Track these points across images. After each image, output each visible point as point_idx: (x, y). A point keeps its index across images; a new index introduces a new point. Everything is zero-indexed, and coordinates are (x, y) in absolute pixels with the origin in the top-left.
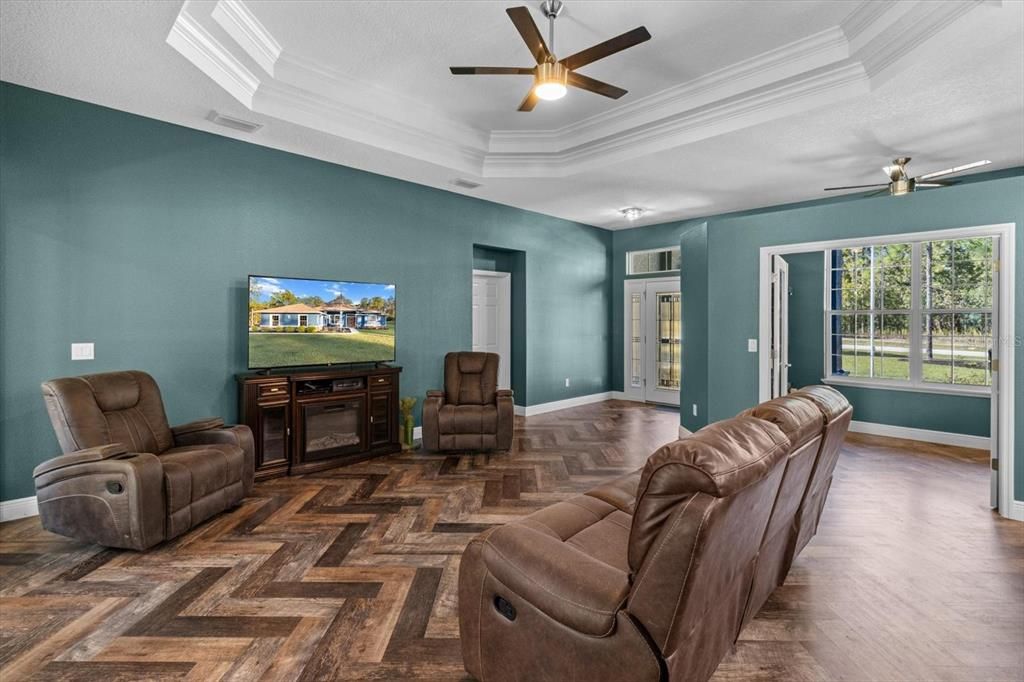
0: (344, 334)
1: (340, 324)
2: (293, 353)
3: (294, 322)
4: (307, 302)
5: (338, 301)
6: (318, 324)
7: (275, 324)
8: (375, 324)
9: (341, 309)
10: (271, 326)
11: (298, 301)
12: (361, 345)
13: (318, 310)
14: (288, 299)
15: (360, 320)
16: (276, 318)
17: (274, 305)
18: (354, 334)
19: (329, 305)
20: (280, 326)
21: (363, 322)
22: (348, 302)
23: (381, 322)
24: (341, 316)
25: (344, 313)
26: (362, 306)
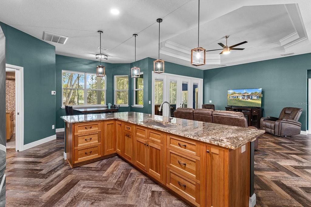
0: (247, 100)
1: (246, 98)
2: (235, 103)
3: (236, 97)
4: (238, 94)
5: (245, 93)
6: (241, 98)
7: (232, 98)
8: (255, 98)
9: (246, 95)
10: (231, 98)
11: (236, 94)
12: (251, 103)
13: (240, 95)
14: (235, 93)
15: (251, 97)
16: (232, 97)
17: (232, 95)
18: (249, 100)
19: (243, 94)
20: (233, 98)
21: (252, 97)
22: (248, 93)
23: (257, 98)
24: (246, 96)
25: (247, 96)
26: (252, 94)
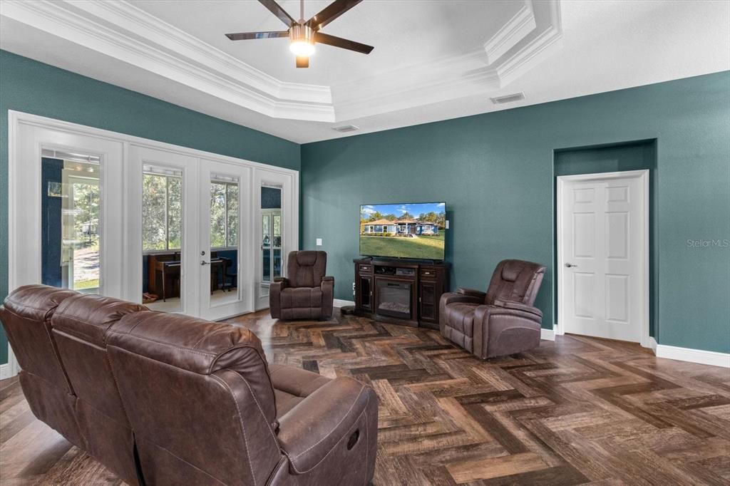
0: (408, 238)
1: (406, 231)
2: (379, 248)
3: (380, 230)
4: (387, 218)
5: (404, 217)
6: (393, 231)
7: (371, 231)
8: (430, 232)
9: (407, 221)
10: (369, 232)
11: (382, 217)
12: (420, 246)
13: (393, 223)
14: (377, 217)
15: (419, 229)
16: (372, 228)
17: (371, 221)
18: (415, 238)
19: (399, 219)
20: (374, 232)
21: (421, 230)
22: (411, 217)
23: (434, 230)
24: (407, 226)
25: (409, 224)
26: (421, 219)
